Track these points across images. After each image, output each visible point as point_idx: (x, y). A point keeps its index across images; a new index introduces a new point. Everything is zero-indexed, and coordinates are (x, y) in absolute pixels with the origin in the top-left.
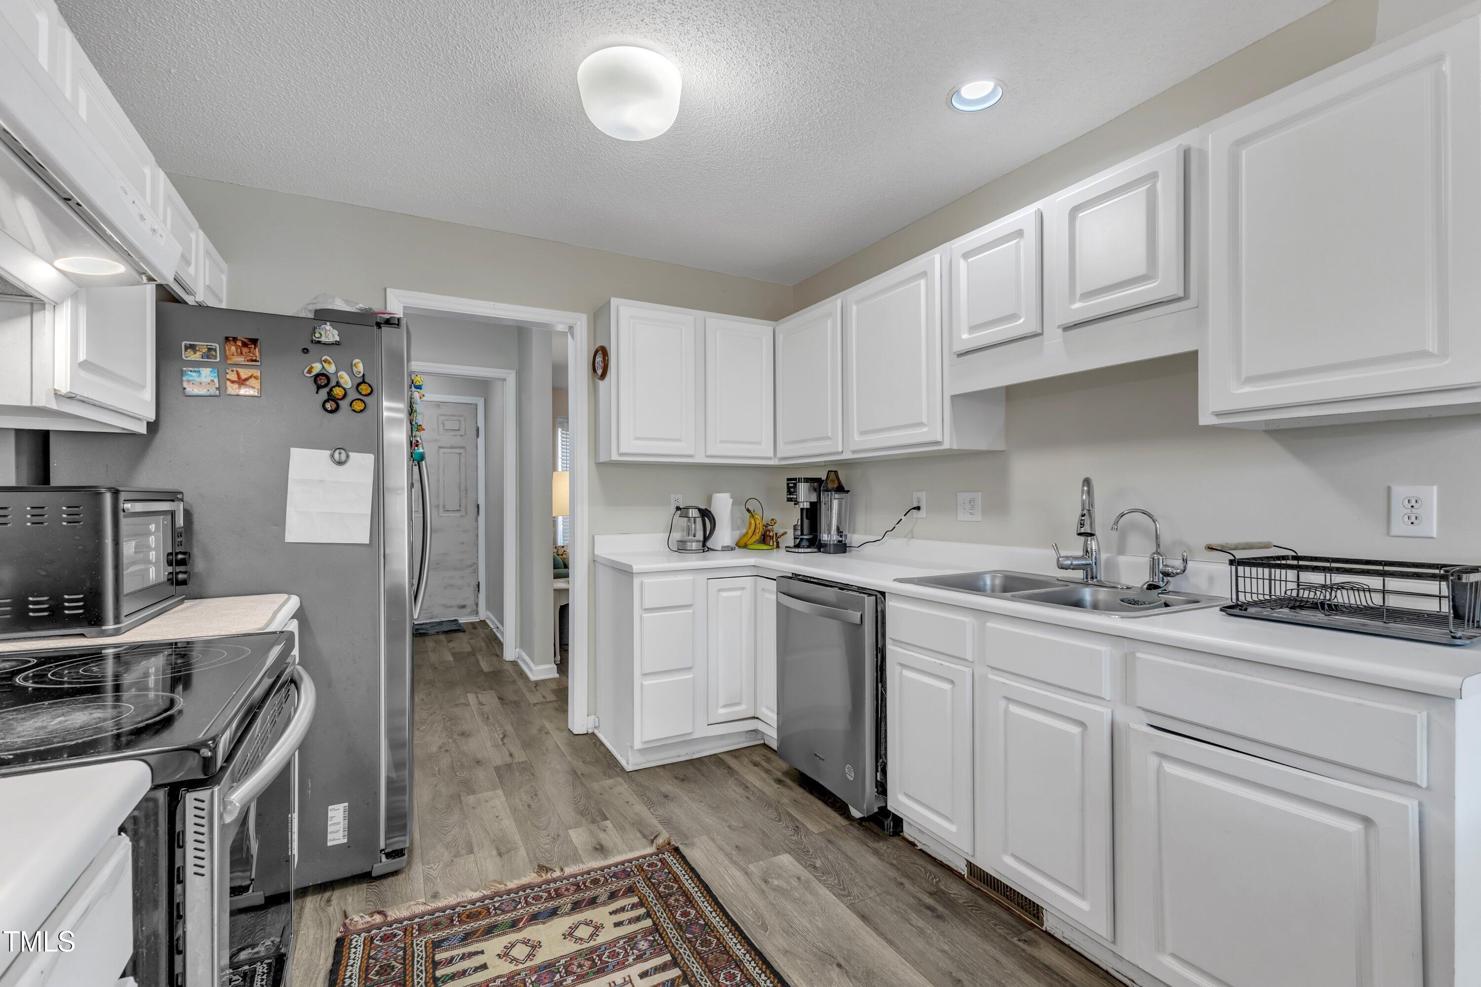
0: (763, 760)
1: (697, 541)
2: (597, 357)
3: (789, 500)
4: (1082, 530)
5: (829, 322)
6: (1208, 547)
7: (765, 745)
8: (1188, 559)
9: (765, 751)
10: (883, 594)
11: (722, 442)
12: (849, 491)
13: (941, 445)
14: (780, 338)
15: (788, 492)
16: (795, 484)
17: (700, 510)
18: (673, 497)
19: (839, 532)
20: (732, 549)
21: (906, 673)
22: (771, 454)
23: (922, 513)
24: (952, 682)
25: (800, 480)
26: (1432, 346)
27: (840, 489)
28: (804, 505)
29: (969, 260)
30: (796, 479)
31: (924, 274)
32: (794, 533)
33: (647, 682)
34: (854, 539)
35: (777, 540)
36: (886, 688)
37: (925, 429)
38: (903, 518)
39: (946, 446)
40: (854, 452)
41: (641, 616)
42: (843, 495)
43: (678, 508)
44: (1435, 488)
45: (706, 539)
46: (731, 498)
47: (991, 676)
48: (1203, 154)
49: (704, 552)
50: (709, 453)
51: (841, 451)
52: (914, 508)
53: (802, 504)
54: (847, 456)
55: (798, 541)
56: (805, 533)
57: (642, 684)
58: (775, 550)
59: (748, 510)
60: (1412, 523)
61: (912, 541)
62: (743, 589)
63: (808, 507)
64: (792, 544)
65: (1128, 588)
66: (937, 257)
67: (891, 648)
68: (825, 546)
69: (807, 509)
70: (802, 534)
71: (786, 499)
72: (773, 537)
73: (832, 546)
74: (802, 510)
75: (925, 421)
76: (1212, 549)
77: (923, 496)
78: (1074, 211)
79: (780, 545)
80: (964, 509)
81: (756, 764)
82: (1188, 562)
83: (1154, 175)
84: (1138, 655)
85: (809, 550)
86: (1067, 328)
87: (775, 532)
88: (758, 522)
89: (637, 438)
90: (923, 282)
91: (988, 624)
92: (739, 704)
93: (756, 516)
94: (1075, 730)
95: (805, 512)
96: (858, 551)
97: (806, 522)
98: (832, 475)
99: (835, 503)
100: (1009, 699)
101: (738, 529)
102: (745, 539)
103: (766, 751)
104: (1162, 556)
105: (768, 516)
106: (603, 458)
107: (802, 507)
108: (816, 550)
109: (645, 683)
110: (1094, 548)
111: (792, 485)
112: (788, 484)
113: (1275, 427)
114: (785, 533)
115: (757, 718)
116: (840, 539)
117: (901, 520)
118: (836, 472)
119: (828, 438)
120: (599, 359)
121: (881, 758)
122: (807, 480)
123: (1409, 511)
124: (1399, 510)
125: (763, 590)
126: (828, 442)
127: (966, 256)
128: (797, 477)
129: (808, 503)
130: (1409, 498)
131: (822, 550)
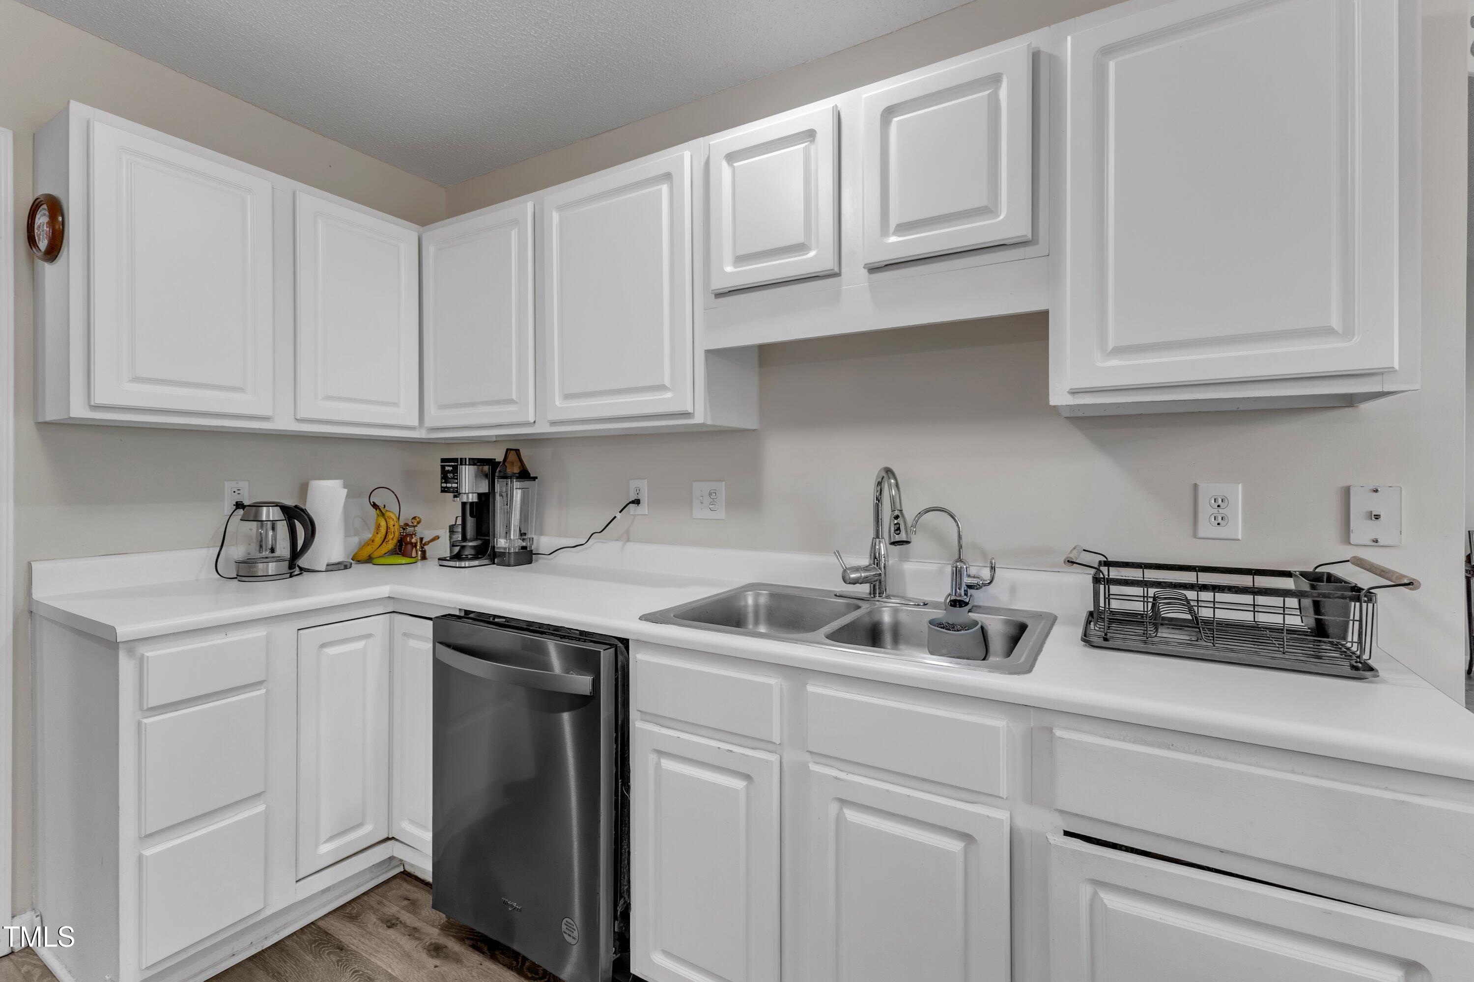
0: (403, 908)
1: (279, 560)
2: (38, 216)
3: (444, 490)
4: (897, 538)
5: (514, 234)
6: (1068, 561)
7: (407, 876)
8: (996, 566)
9: (407, 888)
10: (625, 642)
11: (328, 398)
12: (536, 478)
13: (690, 418)
14: (430, 250)
15: (442, 478)
16: (455, 468)
17: (284, 509)
18: (228, 486)
19: (522, 535)
20: (346, 567)
21: (668, 764)
22: (416, 423)
23: (643, 509)
24: (747, 777)
25: (462, 461)
26: (1335, 323)
27: (524, 475)
28: (468, 497)
29: (735, 164)
30: (455, 460)
31: (667, 177)
32: (451, 538)
33: (150, 851)
34: (543, 542)
35: (422, 548)
36: (629, 787)
37: (669, 395)
38: (619, 516)
39: (699, 418)
40: (553, 423)
41: (139, 724)
42: (527, 484)
43: (239, 505)
44: (1240, 486)
45: (296, 554)
46: (345, 487)
47: (813, 767)
48: (1055, 62)
49: (291, 577)
50: (302, 414)
51: (532, 421)
52: (633, 502)
53: (465, 496)
54: (542, 428)
55: (457, 549)
56: (468, 537)
57: (140, 858)
58: (419, 564)
59: (375, 506)
60: (1219, 524)
61: (629, 545)
62: (368, 636)
63: (475, 500)
64: (447, 554)
65: (925, 604)
66: (687, 155)
67: (638, 725)
68: (503, 554)
69: (472, 504)
70: (464, 538)
71: (440, 491)
72: (416, 544)
73: (512, 554)
74: (464, 504)
75: (667, 383)
76: (1073, 563)
77: (644, 485)
78: (889, 113)
79: (428, 554)
80: (702, 503)
81: (391, 923)
82: (996, 569)
83: (996, 79)
84: (1058, 733)
85: (476, 563)
86: (874, 269)
87: (419, 536)
88: (391, 523)
89: (137, 379)
90: (665, 188)
91: (810, 688)
92: (360, 825)
93: (388, 514)
94: (955, 846)
95: (468, 507)
96: (550, 560)
97: (470, 521)
98: (512, 456)
99: (518, 495)
100: (843, 802)
101: (357, 533)
102: (368, 550)
103: (409, 887)
104: (965, 564)
105: (407, 514)
106: (51, 414)
107: (465, 500)
108: (487, 562)
109: (148, 853)
110: (883, 553)
111: (450, 468)
112: (443, 467)
113: (1080, 414)
114: (437, 538)
115: (393, 838)
116: (524, 544)
117: (615, 517)
118: (517, 451)
119: (511, 401)
120: (42, 219)
121: (621, 897)
122: (474, 462)
123: (1216, 511)
124: (1206, 510)
125: (405, 635)
126: (512, 408)
127: (731, 157)
128: (459, 457)
129: (475, 495)
130: (1215, 497)
131: (496, 560)
